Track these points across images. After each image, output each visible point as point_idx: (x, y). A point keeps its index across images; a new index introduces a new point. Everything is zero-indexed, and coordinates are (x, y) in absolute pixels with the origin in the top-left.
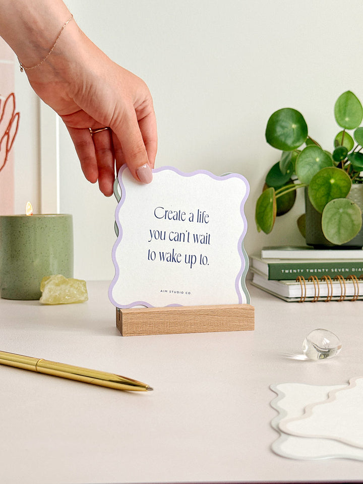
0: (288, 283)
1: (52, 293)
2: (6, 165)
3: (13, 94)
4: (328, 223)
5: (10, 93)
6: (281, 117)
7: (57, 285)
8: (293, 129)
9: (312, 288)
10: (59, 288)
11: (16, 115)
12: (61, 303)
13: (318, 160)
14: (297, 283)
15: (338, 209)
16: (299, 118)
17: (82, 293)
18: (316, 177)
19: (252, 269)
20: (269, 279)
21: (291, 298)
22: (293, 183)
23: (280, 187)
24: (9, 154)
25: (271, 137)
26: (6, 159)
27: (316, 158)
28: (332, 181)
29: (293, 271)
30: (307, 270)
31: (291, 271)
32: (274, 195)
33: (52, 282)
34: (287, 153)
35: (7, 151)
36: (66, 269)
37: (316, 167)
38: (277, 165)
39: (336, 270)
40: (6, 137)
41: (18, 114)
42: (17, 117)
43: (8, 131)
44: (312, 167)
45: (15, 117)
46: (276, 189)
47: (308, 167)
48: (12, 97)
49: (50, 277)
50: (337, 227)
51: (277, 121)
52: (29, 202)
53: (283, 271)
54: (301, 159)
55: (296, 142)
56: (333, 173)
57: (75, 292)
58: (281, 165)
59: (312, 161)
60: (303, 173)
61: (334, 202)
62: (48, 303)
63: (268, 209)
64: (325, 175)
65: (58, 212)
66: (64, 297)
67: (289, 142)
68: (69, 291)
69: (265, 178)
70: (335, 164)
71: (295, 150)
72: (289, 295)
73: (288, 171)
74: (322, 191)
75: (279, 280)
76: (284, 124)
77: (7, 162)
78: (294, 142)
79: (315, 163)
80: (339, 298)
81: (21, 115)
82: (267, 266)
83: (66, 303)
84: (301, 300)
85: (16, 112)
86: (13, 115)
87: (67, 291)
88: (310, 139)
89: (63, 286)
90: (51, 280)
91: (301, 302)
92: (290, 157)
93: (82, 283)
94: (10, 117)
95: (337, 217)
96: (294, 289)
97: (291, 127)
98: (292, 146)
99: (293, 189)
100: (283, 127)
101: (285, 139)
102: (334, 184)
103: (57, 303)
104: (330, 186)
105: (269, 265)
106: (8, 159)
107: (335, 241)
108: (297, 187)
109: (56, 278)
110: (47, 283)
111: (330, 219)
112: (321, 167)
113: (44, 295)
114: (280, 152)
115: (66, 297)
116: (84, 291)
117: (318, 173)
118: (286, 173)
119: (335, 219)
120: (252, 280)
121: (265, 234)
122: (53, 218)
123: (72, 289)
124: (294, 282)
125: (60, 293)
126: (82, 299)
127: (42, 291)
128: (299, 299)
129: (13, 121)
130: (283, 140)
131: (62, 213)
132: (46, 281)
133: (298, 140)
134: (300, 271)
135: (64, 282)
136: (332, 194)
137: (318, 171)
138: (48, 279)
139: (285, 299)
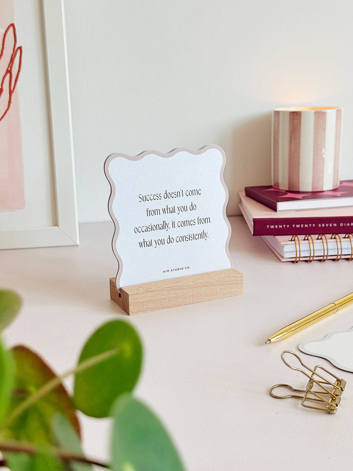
2: (10, 108)
3: (12, 25)
5: (10, 24)
24: (13, 95)
26: (10, 102)
35: (11, 92)
40: (8, 75)
41: (20, 48)
45: (16, 52)
48: (12, 28)
77: (11, 105)
81: (23, 50)
85: (18, 46)
86: (14, 49)
106: (12, 101)
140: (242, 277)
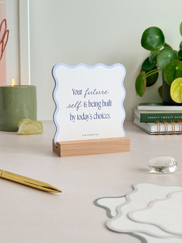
0: (151, 125)
1: (24, 128)
2: (2, 59)
3: (5, 20)
4: (174, 91)
5: (4, 19)
6: (150, 32)
7: (27, 124)
8: (157, 39)
9: (164, 127)
10: (27, 126)
11: (7, 31)
12: (29, 134)
13: (169, 56)
14: (156, 124)
15: (180, 83)
16: (160, 33)
17: (40, 128)
18: (168, 66)
19: (134, 115)
20: (141, 122)
21: (152, 132)
22: (157, 69)
23: (150, 71)
25: (144, 43)
26: (2, 56)
27: (169, 55)
28: (177, 68)
29: (154, 118)
30: (162, 117)
31: (153, 118)
32: (145, 76)
33: (23, 123)
34: (153, 52)
35: (3, 51)
36: (33, 116)
37: (169, 60)
38: (148, 59)
39: (177, 117)
40: (2, 43)
41: (8, 31)
42: (7, 32)
43: (2, 40)
44: (166, 60)
46: (146, 72)
47: (164, 60)
49: (23, 120)
50: (179, 93)
51: (148, 34)
52: (13, 79)
53: (148, 117)
54: (160, 56)
55: (158, 46)
56: (177, 64)
57: (36, 128)
58: (150, 59)
59: (166, 56)
60: (161, 63)
61: (177, 80)
62: (22, 134)
63: (142, 83)
64: (173, 65)
65: (30, 85)
66: (30, 131)
67: (154, 46)
68: (33, 127)
69: (141, 66)
70: (179, 58)
71: (158, 50)
72: (151, 131)
73: (154, 62)
74: (171, 74)
75: (146, 122)
76: (151, 36)
78: (157, 46)
79: (168, 58)
80: (178, 133)
81: (9, 31)
82: (140, 114)
83: (31, 134)
84: (157, 134)
86: (5, 31)
87: (32, 128)
88: (166, 44)
89: (29, 125)
90: (23, 122)
91: (158, 134)
92: (155, 54)
93: (40, 123)
94: (4, 32)
95: (179, 88)
96: (154, 128)
97: (155, 37)
98: (156, 48)
99: (157, 72)
100: (151, 38)
101: (152, 45)
102: (178, 70)
103: (27, 134)
104: (176, 71)
105: (141, 114)
107: (178, 101)
108: (158, 71)
109: (26, 120)
110: (22, 123)
111: (175, 89)
112: (171, 60)
113: (19, 129)
114: (150, 52)
115: (32, 131)
116: (41, 128)
117: (169, 63)
118: (153, 63)
119: (178, 89)
120: (133, 121)
121: (140, 97)
122: (26, 88)
123: (34, 126)
124: (154, 124)
125: (28, 129)
126: (40, 131)
127: (19, 127)
128: (156, 133)
129: (5, 35)
130: (151, 45)
131: (32, 85)
132: (21, 122)
133: (159, 45)
134: (158, 118)
135: (30, 123)
136: (176, 75)
137: (169, 62)
138: (22, 121)
139: (149, 133)
140: (130, 140)
